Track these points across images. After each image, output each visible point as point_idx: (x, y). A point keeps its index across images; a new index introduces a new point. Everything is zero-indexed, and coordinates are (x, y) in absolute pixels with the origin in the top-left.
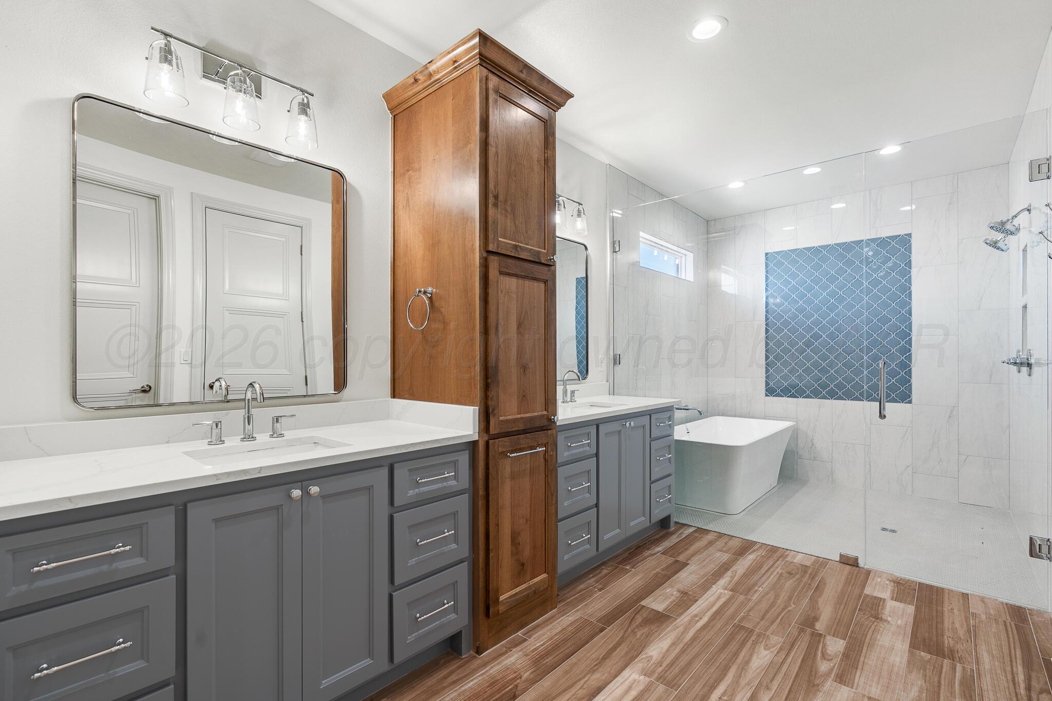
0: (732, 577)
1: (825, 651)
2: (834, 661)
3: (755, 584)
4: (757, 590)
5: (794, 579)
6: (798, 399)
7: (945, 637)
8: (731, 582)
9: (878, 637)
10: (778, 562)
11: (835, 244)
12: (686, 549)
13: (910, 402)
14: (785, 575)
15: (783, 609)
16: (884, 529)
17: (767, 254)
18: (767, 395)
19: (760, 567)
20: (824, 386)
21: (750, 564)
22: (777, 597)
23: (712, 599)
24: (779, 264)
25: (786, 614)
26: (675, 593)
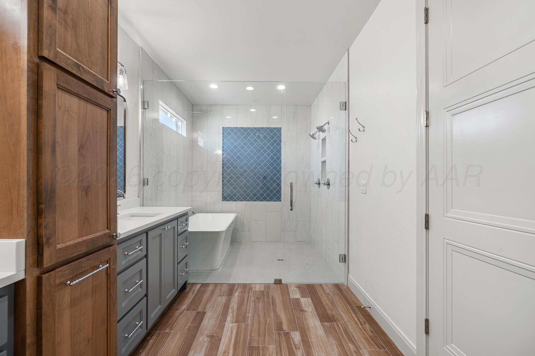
0: (233, 312)
1: (295, 343)
2: (301, 347)
3: (246, 313)
4: (248, 316)
5: (261, 301)
6: (237, 202)
7: (327, 310)
8: (233, 316)
9: (308, 322)
10: (250, 293)
11: (253, 128)
12: (201, 301)
13: (281, 201)
14: (256, 300)
15: (266, 324)
16: (279, 260)
17: (223, 128)
18: (223, 201)
19: (243, 300)
20: (248, 195)
21: (238, 300)
22: (259, 316)
23: (229, 333)
24: (229, 134)
25: (268, 327)
26: (206, 339)
